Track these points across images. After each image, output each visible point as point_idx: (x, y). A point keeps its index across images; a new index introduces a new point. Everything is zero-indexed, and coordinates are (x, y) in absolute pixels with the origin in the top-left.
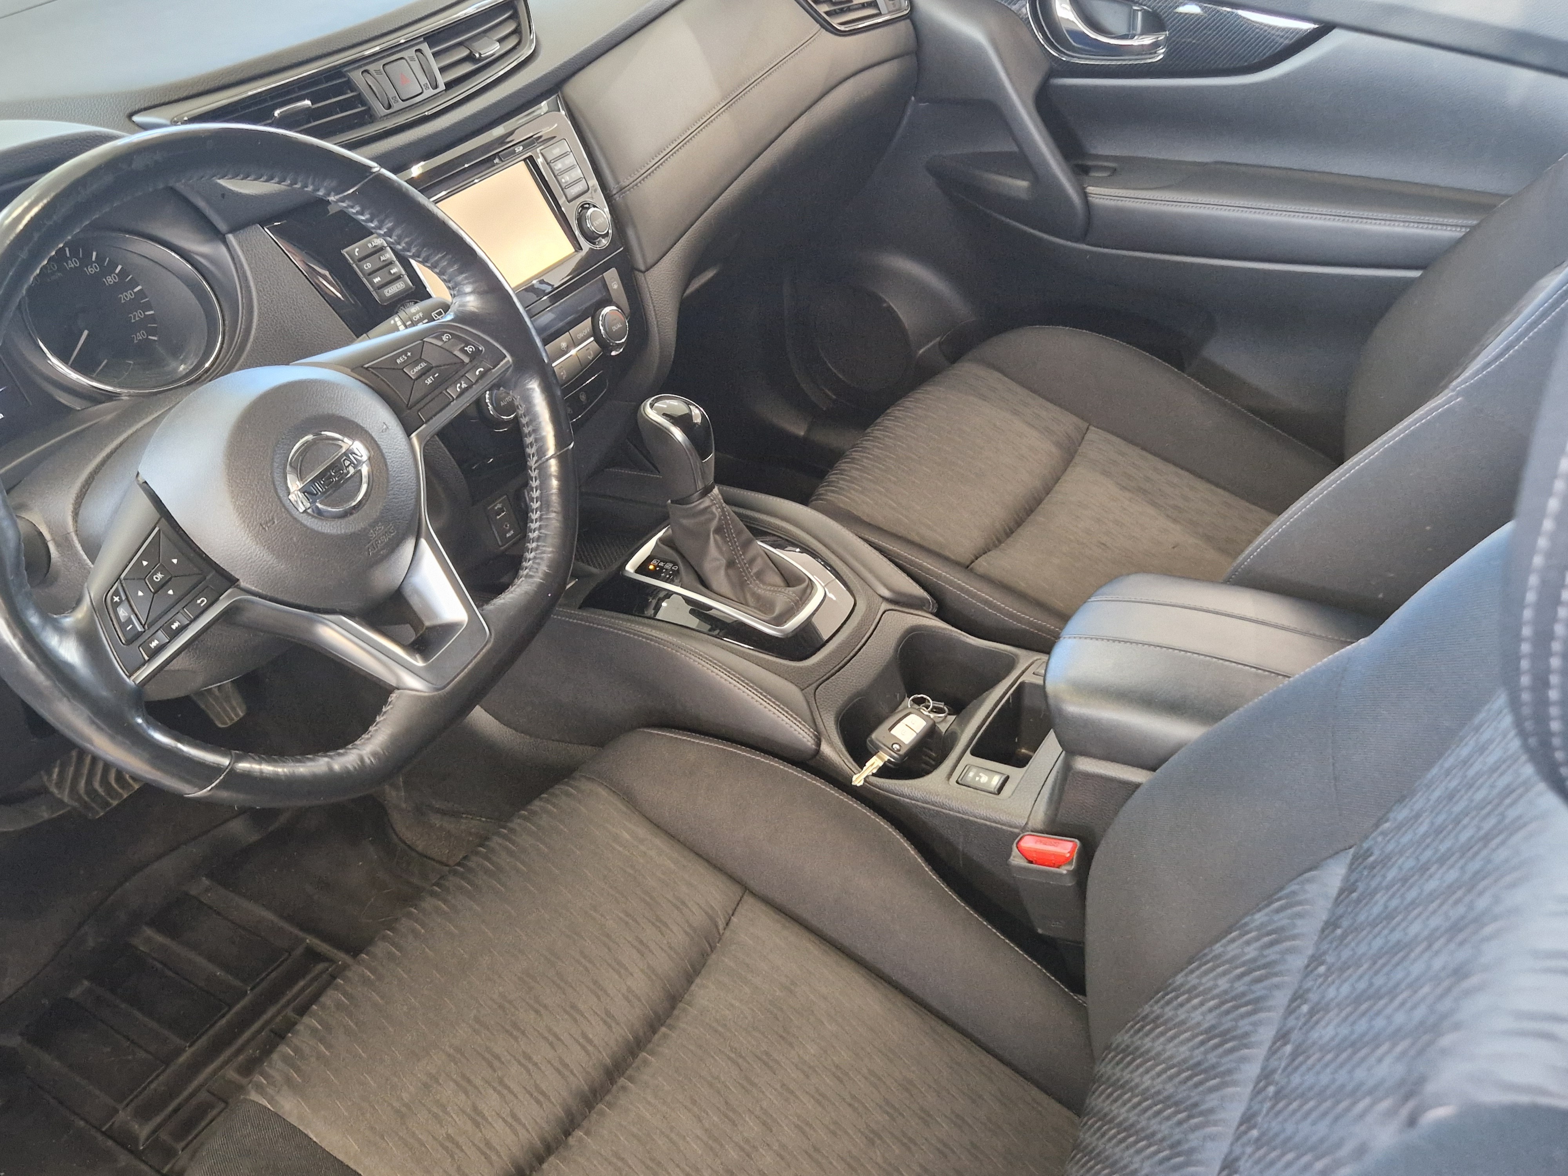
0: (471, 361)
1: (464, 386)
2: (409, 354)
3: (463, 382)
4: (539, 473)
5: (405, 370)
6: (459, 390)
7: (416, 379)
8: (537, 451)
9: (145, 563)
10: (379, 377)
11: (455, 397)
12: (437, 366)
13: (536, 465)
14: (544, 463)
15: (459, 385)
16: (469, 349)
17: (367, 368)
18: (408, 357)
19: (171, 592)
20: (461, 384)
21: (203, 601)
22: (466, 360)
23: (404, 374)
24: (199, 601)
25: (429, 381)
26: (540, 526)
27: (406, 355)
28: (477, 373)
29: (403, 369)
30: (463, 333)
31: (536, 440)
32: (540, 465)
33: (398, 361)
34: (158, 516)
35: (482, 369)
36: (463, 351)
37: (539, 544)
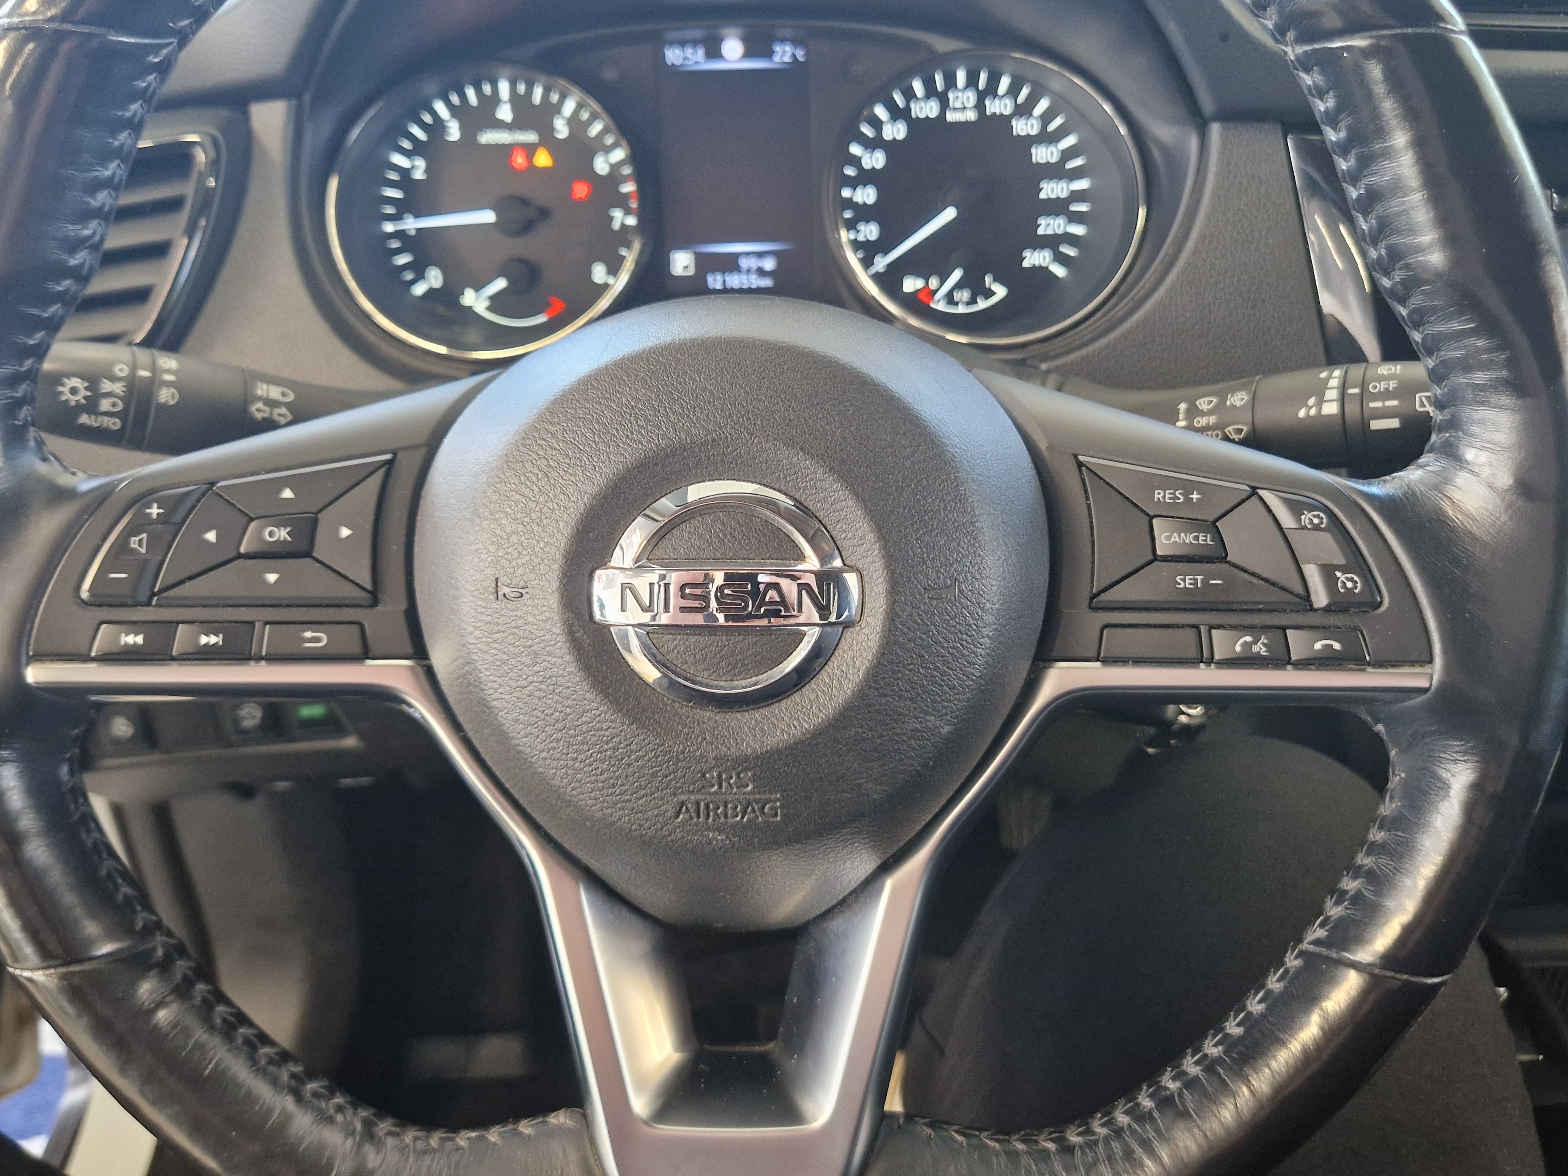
0: (1327, 610)
1: (1260, 648)
2: (1195, 496)
3: (1263, 640)
4: (1299, 972)
5: (1155, 521)
6: (1238, 648)
7: (1166, 559)
8: (1341, 920)
9: (287, 494)
10: (1087, 498)
11: (1217, 657)
12: (1235, 566)
13: (1312, 948)
14: (1328, 959)
15: (1248, 639)
16: (1347, 581)
17: (1080, 465)
18: (1189, 501)
19: (272, 578)
20: (1256, 642)
21: (317, 640)
22: (1320, 599)
23: (1146, 528)
24: (308, 634)
25: (1185, 582)
26: (1196, 1079)
27: (1186, 494)
28: (1318, 646)
29: (1151, 518)
30: (1366, 540)
31: (1357, 899)
32: (1319, 955)
33: (1158, 495)
34: (422, 438)
35: (1337, 646)
36: (1328, 572)
37: (1156, 1114)
